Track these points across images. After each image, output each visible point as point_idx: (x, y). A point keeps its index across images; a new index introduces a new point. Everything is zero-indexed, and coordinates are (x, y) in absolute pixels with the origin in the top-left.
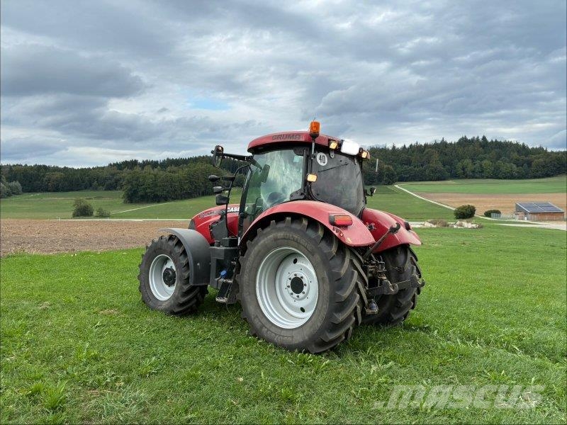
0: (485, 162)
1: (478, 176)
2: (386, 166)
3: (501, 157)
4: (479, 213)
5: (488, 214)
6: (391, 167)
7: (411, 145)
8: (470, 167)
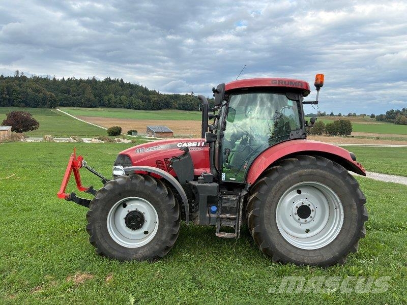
0: (123, 97)
1: (118, 106)
2: (49, 93)
3: (132, 94)
4: (124, 132)
5: (130, 133)
6: (53, 94)
7: (69, 79)
8: (113, 100)
